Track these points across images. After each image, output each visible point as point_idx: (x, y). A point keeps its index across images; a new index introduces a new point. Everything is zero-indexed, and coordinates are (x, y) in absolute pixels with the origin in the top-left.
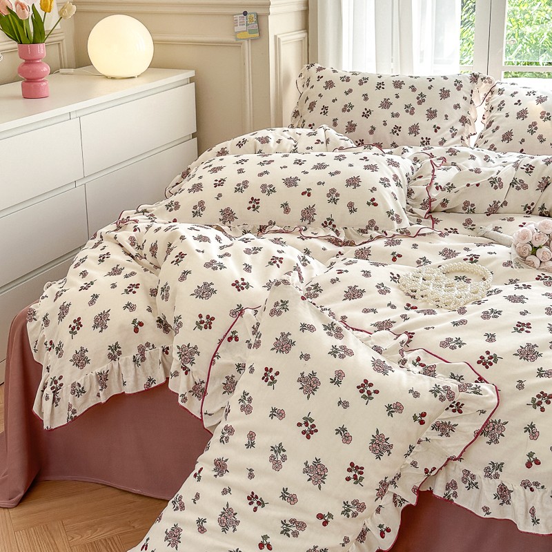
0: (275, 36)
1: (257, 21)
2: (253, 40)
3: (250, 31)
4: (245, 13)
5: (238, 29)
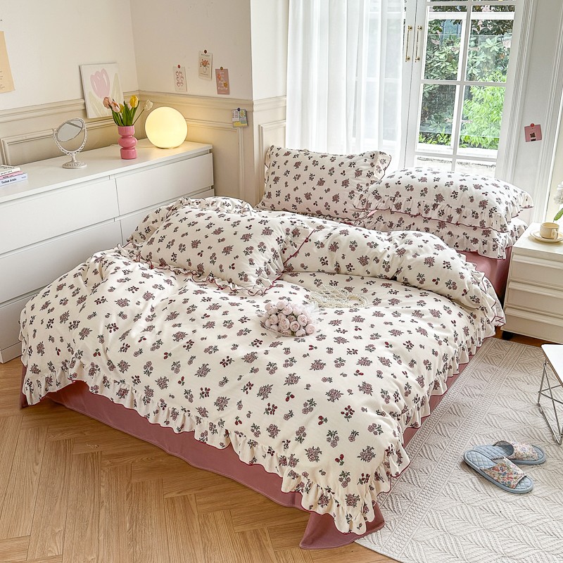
0: (259, 126)
1: (246, 115)
2: (244, 127)
3: (242, 122)
4: (239, 110)
5: (234, 120)
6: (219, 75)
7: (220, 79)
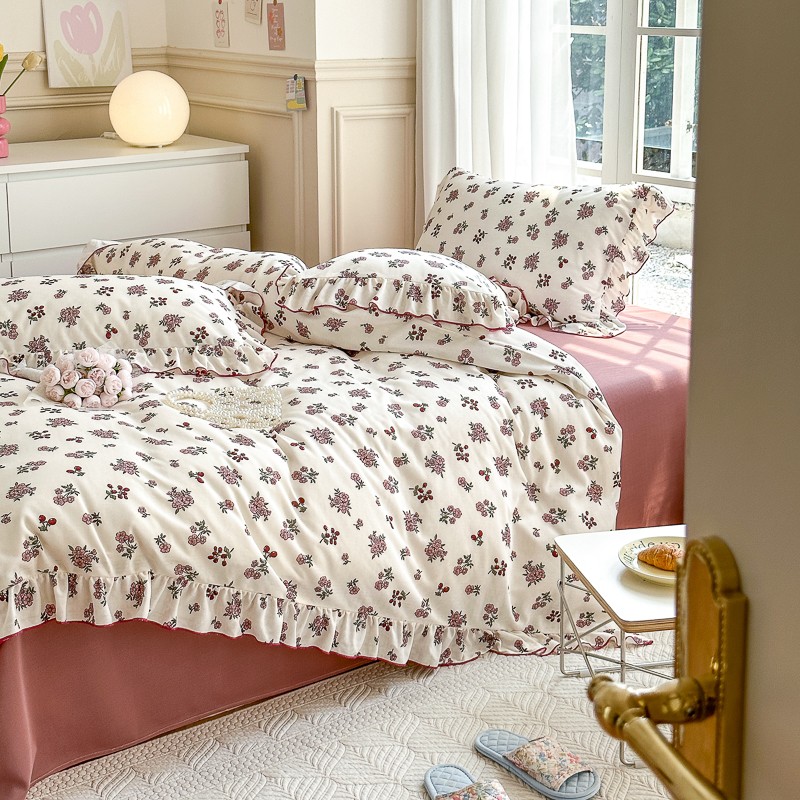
6: (271, 14)
7: (272, 22)
